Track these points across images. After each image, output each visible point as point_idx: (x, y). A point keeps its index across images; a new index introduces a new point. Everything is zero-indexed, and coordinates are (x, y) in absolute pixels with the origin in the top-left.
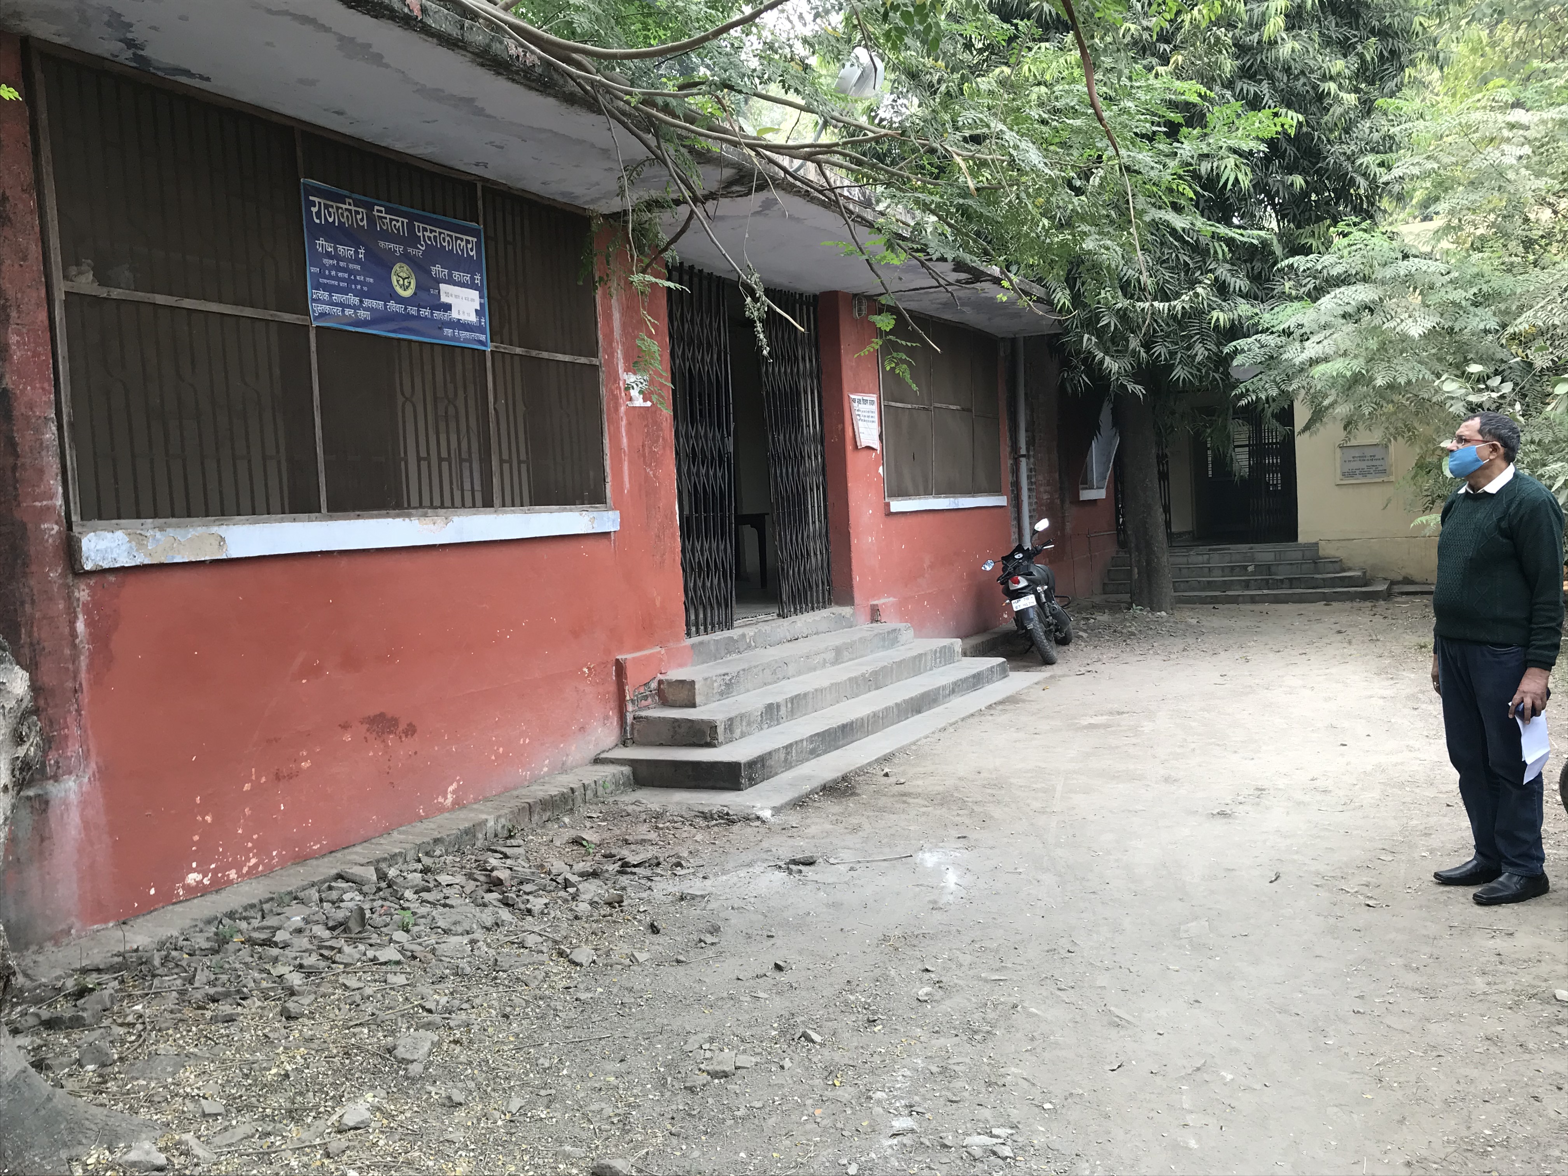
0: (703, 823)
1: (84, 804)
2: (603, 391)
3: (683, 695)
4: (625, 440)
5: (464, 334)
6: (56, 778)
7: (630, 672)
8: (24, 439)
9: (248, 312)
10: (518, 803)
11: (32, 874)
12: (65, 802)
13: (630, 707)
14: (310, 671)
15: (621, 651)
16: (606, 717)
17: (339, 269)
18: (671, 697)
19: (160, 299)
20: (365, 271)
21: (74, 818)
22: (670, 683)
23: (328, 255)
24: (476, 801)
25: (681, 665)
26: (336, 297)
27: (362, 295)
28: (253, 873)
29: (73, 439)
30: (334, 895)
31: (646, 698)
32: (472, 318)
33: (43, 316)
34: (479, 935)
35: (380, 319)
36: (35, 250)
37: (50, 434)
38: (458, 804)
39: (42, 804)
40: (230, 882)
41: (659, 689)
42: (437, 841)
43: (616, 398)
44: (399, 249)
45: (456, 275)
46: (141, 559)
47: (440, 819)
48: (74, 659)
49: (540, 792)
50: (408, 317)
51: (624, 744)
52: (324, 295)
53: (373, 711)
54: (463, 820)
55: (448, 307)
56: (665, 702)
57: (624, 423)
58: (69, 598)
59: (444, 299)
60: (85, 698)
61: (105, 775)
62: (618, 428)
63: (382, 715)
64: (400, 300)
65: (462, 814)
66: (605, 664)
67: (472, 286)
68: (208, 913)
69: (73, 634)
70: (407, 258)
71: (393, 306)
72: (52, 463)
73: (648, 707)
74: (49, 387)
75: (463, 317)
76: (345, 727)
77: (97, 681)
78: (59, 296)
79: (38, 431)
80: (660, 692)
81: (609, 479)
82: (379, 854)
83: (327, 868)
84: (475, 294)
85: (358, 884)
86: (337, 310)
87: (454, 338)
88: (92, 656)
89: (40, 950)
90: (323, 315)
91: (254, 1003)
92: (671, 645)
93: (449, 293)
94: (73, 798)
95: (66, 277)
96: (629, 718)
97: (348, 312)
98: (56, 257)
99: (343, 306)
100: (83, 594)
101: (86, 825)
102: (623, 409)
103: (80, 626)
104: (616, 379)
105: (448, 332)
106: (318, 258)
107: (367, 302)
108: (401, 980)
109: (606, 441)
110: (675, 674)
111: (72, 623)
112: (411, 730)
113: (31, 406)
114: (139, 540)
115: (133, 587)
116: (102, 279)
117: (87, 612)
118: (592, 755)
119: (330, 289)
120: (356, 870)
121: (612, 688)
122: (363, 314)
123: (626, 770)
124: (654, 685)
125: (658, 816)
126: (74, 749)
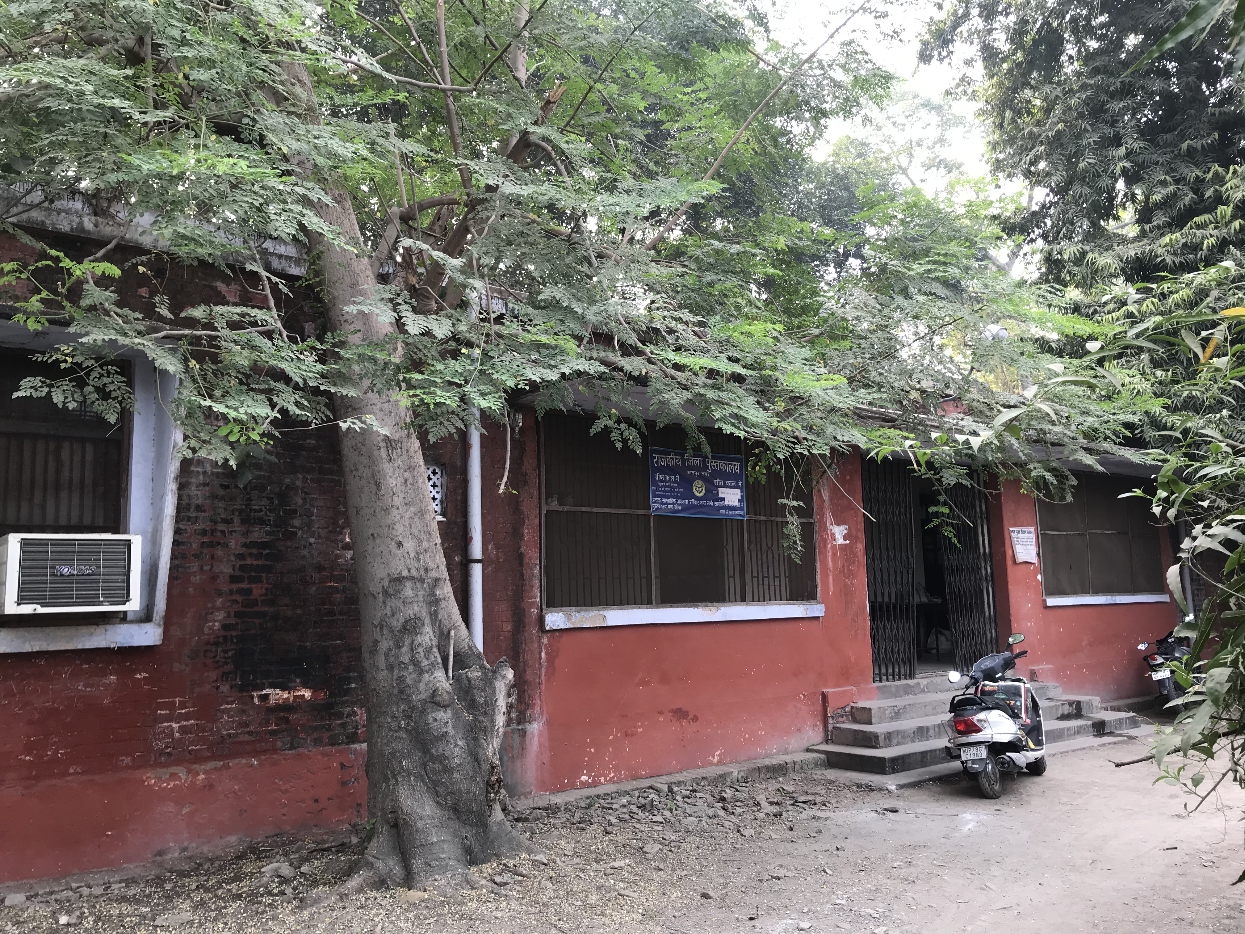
0: (855, 789)
1: (540, 735)
2: (816, 536)
3: (865, 716)
4: (830, 564)
5: (731, 512)
6: (530, 722)
7: (830, 699)
8: (527, 573)
9: (622, 511)
10: (753, 766)
11: (518, 764)
12: (532, 733)
13: (830, 721)
14: (643, 683)
15: (826, 686)
16: (816, 725)
17: (666, 486)
18: (858, 716)
19: (584, 509)
20: (680, 485)
21: (536, 741)
22: (857, 708)
23: (661, 481)
24: (731, 762)
25: (869, 699)
26: (664, 500)
27: (677, 498)
28: (611, 781)
29: (546, 572)
30: (645, 795)
31: (842, 716)
32: (736, 503)
33: (537, 521)
34: (705, 819)
35: (685, 508)
36: (536, 493)
37: (537, 571)
38: (721, 763)
39: (523, 733)
40: (601, 783)
41: (851, 711)
42: (703, 778)
43: (825, 541)
44: (697, 473)
45: (728, 483)
46: (569, 625)
47: (709, 769)
48: (540, 669)
49: (768, 762)
50: (701, 506)
51: (827, 742)
52: (658, 500)
53: (675, 707)
54: (720, 770)
55: (723, 499)
56: (855, 721)
57: (830, 554)
58: (540, 641)
59: (720, 495)
60: (543, 687)
61: (549, 723)
62: (826, 558)
63: (680, 709)
64: (697, 498)
65: (721, 768)
66: (815, 693)
67: (737, 487)
68: (588, 794)
69: (540, 658)
70: (701, 477)
71: (693, 502)
72: (536, 583)
73: (843, 722)
74: (537, 550)
75: (731, 504)
76: (661, 713)
77: (548, 680)
78: (544, 512)
79: (532, 569)
80: (852, 713)
81: (819, 586)
82: (672, 780)
83: (646, 783)
84: (738, 491)
85: (658, 791)
86: (665, 506)
87: (725, 515)
88: (547, 668)
89: (519, 799)
90: (657, 509)
91: (595, 826)
92: (862, 686)
93: (723, 492)
94: (536, 732)
95: (547, 503)
96: (830, 728)
97: (670, 507)
98: (544, 496)
99: (667, 504)
100: (545, 641)
101: (540, 745)
102: (829, 546)
103: (543, 655)
104: (826, 529)
105: (722, 512)
106: (655, 483)
107: (680, 501)
108: (660, 828)
109: (818, 565)
110: (861, 704)
111: (540, 653)
112: (695, 719)
113: (530, 559)
114: (569, 617)
115: (565, 637)
116: (561, 504)
117: (546, 649)
118: (805, 746)
119: (661, 497)
120: (659, 786)
121: (819, 708)
122: (677, 507)
123: (823, 756)
124: (848, 709)
125: (831, 782)
126: (537, 710)
